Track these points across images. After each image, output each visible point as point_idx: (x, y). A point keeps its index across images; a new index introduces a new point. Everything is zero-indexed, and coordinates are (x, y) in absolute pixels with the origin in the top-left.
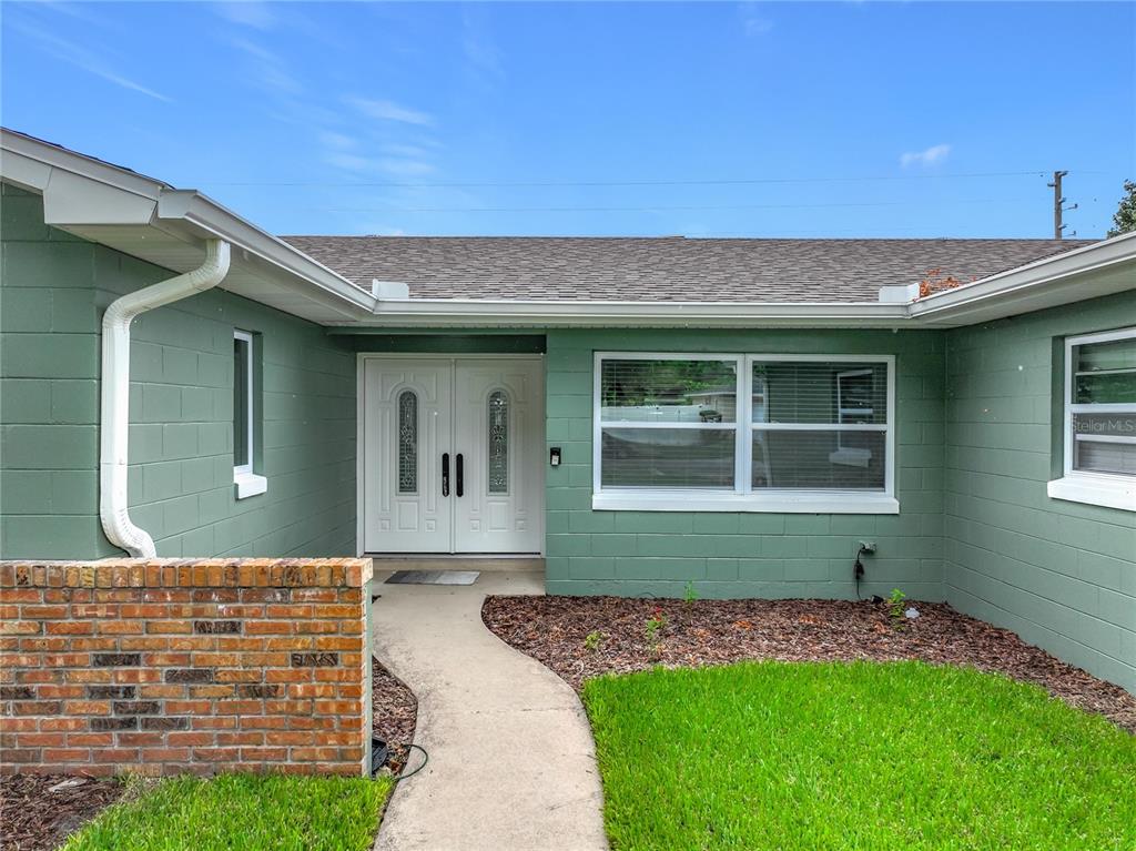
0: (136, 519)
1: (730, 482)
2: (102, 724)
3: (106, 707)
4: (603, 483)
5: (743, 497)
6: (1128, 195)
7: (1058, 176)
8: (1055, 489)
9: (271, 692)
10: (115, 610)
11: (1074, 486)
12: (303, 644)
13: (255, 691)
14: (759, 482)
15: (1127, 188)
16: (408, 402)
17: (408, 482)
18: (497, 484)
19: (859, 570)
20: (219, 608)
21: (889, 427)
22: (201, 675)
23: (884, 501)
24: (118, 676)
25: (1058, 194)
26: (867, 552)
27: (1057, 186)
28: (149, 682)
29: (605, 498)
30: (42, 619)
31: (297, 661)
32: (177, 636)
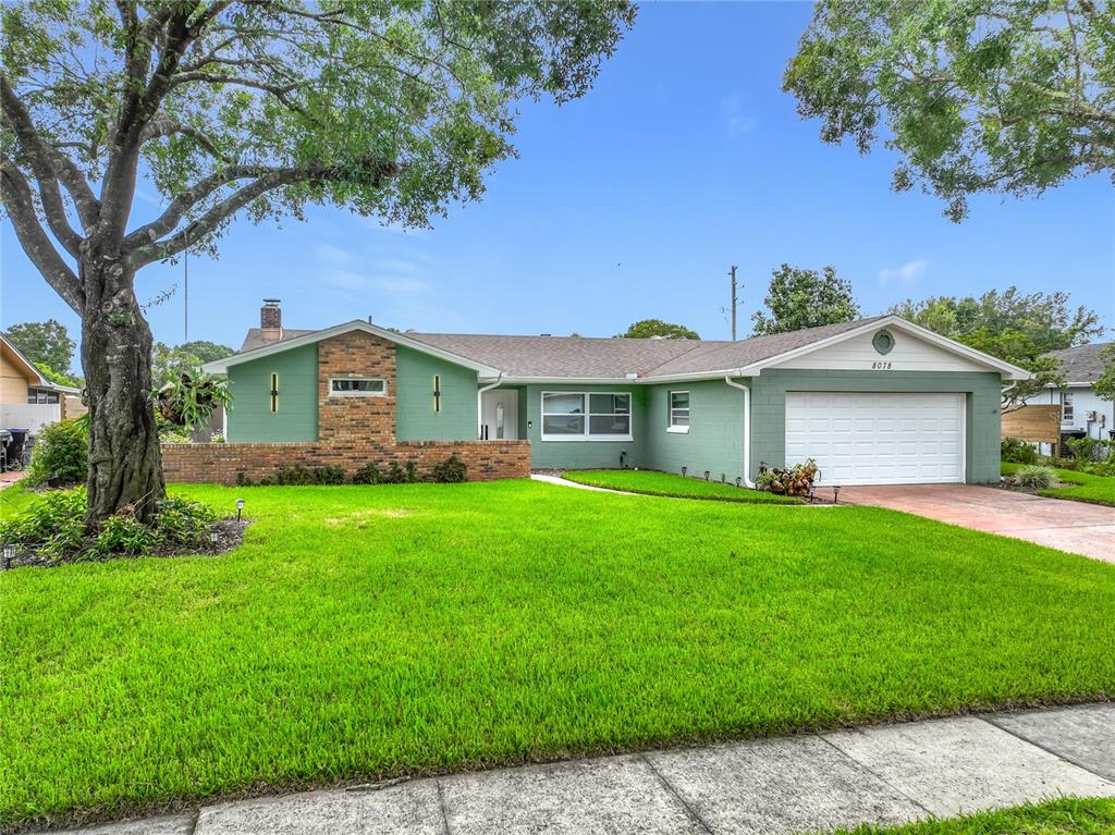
1: (583, 432)
2: (482, 471)
3: (483, 468)
4: (544, 433)
5: (587, 437)
6: (774, 278)
7: (734, 269)
8: (669, 430)
9: (514, 465)
10: (485, 450)
11: (673, 429)
12: (520, 455)
13: (511, 465)
14: (591, 433)
15: (775, 274)
18: (500, 435)
19: (621, 459)
20: (505, 449)
21: (630, 415)
22: (502, 462)
23: (629, 438)
26: (624, 453)
27: (733, 274)
28: (491, 463)
29: (545, 438)
30: (471, 451)
31: (519, 459)
32: (497, 454)
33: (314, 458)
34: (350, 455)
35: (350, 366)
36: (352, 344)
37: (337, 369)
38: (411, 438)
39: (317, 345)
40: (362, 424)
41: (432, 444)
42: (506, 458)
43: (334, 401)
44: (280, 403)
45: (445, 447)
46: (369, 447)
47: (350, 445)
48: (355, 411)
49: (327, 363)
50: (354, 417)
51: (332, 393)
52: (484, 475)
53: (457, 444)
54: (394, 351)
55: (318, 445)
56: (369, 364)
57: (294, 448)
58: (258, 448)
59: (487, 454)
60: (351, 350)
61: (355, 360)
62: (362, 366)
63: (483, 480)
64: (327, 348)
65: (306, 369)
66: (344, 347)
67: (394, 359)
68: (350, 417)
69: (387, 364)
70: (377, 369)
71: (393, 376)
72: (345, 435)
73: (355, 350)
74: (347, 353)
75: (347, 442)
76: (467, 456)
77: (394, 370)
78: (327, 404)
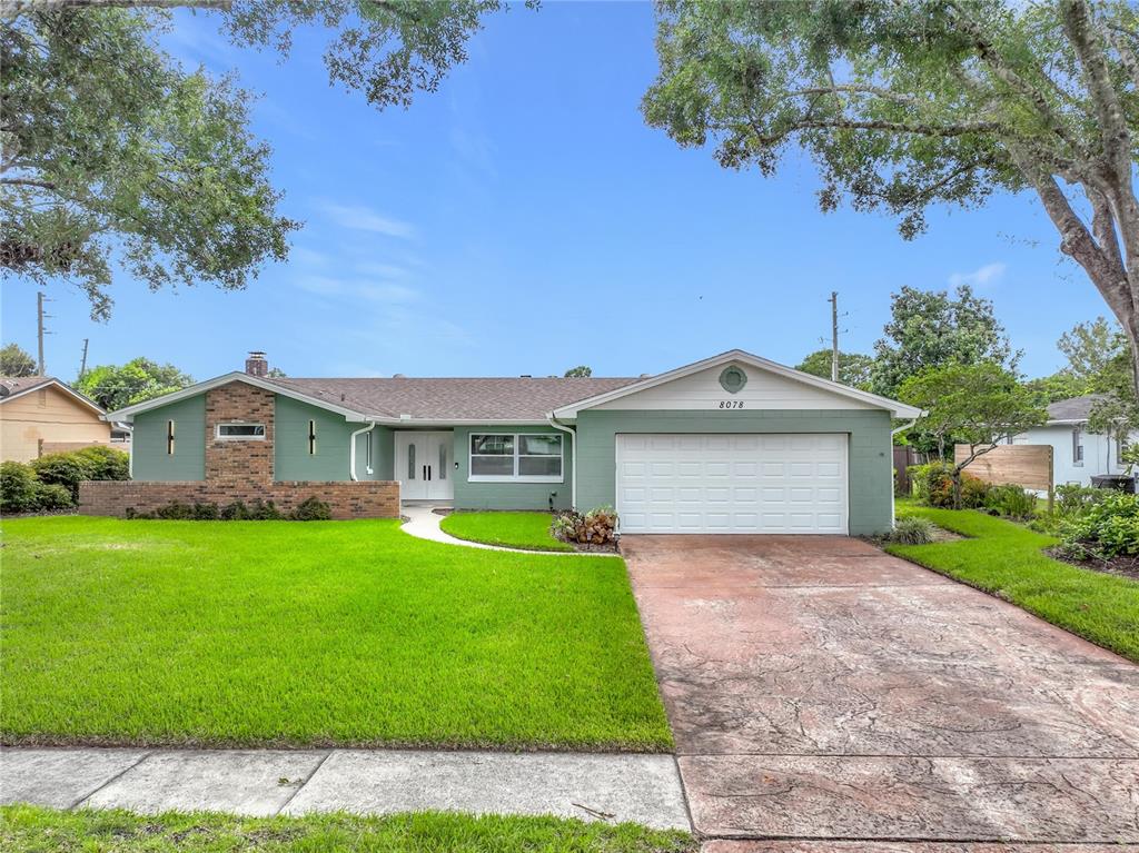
0: (357, 476)
1: (513, 474)
2: (351, 511)
3: (353, 508)
4: (473, 474)
5: (516, 478)
6: (894, 302)
7: (834, 296)
9: (383, 505)
10: (353, 490)
12: (389, 496)
13: (379, 505)
14: (520, 474)
15: (893, 297)
16: (412, 448)
17: (412, 476)
18: (443, 476)
19: (551, 500)
20: (374, 489)
21: (562, 456)
22: (370, 502)
23: (559, 479)
24: (355, 502)
25: (835, 307)
26: (554, 495)
27: (834, 300)
28: (360, 503)
29: (472, 478)
30: (343, 491)
31: (387, 499)
32: (366, 494)
33: (202, 496)
34: (232, 493)
35: (232, 413)
36: (234, 393)
37: (223, 416)
38: (287, 478)
39: (206, 395)
40: (243, 466)
41: (305, 484)
42: (375, 500)
43: (218, 445)
44: (175, 447)
45: (317, 486)
46: (249, 486)
47: (232, 484)
48: (237, 453)
49: (213, 410)
50: (237, 459)
51: (220, 437)
52: (354, 514)
53: (328, 485)
54: (272, 399)
55: (204, 484)
56: (250, 410)
57: (185, 487)
58: (154, 486)
59: (356, 494)
60: (234, 399)
61: (236, 407)
62: (244, 413)
63: (353, 518)
64: (214, 397)
65: (196, 415)
66: (228, 396)
67: (272, 406)
68: (231, 459)
69: (265, 411)
70: (256, 415)
71: (271, 422)
72: (227, 476)
73: (238, 398)
74: (231, 402)
75: (229, 481)
76: (337, 496)
77: (272, 416)
78: (212, 447)
